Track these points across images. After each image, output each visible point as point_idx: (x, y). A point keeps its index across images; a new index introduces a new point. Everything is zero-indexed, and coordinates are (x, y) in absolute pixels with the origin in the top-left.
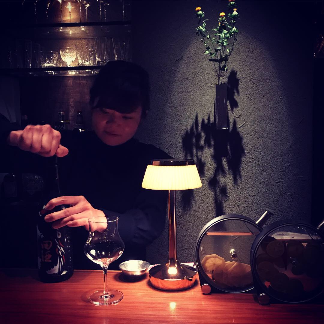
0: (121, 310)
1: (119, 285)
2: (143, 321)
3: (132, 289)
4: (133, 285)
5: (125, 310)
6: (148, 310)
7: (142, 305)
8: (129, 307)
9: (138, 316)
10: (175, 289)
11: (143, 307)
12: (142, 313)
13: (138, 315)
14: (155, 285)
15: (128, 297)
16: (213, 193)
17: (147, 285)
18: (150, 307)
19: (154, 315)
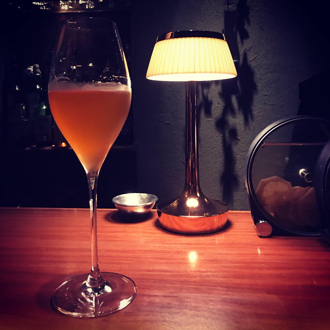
0: (114, 264)
1: (112, 227)
2: (152, 281)
3: (132, 232)
4: (133, 227)
5: (121, 263)
6: (160, 263)
7: (149, 255)
8: (128, 259)
9: (142, 272)
10: (199, 231)
11: (151, 258)
12: (150, 269)
13: (143, 270)
14: (166, 227)
15: (126, 243)
16: (222, 136)
17: (154, 227)
18: (162, 259)
19: (171, 272)
